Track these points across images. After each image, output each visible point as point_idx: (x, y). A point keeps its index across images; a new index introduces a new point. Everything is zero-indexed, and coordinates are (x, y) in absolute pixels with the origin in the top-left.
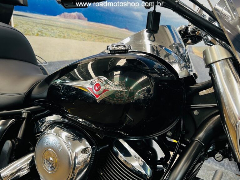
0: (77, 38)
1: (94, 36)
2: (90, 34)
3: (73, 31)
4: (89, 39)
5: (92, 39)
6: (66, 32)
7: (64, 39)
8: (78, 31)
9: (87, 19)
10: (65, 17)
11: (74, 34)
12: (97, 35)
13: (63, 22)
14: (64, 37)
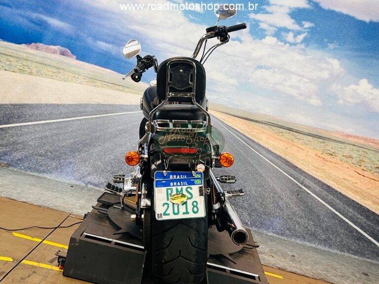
0: (55, 77)
1: (82, 78)
2: (76, 74)
3: (48, 68)
4: (75, 80)
5: (79, 81)
6: (37, 67)
7: (30, 76)
8: (58, 68)
9: (75, 57)
10: (37, 48)
11: (49, 71)
12: (87, 77)
13: (32, 54)
14: (31, 73)
